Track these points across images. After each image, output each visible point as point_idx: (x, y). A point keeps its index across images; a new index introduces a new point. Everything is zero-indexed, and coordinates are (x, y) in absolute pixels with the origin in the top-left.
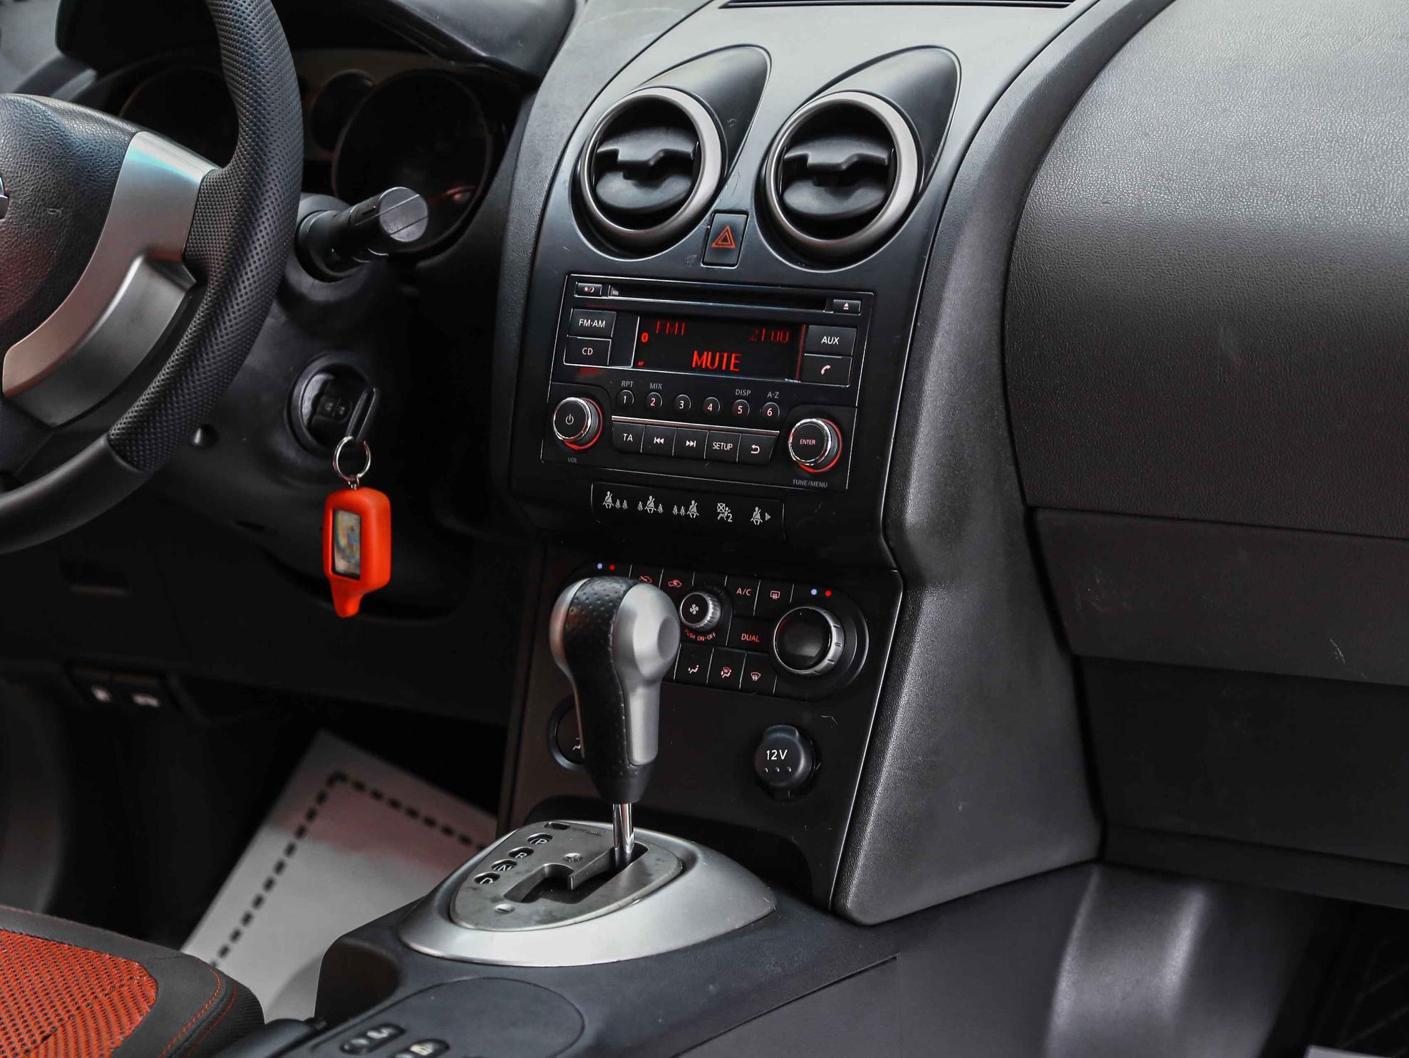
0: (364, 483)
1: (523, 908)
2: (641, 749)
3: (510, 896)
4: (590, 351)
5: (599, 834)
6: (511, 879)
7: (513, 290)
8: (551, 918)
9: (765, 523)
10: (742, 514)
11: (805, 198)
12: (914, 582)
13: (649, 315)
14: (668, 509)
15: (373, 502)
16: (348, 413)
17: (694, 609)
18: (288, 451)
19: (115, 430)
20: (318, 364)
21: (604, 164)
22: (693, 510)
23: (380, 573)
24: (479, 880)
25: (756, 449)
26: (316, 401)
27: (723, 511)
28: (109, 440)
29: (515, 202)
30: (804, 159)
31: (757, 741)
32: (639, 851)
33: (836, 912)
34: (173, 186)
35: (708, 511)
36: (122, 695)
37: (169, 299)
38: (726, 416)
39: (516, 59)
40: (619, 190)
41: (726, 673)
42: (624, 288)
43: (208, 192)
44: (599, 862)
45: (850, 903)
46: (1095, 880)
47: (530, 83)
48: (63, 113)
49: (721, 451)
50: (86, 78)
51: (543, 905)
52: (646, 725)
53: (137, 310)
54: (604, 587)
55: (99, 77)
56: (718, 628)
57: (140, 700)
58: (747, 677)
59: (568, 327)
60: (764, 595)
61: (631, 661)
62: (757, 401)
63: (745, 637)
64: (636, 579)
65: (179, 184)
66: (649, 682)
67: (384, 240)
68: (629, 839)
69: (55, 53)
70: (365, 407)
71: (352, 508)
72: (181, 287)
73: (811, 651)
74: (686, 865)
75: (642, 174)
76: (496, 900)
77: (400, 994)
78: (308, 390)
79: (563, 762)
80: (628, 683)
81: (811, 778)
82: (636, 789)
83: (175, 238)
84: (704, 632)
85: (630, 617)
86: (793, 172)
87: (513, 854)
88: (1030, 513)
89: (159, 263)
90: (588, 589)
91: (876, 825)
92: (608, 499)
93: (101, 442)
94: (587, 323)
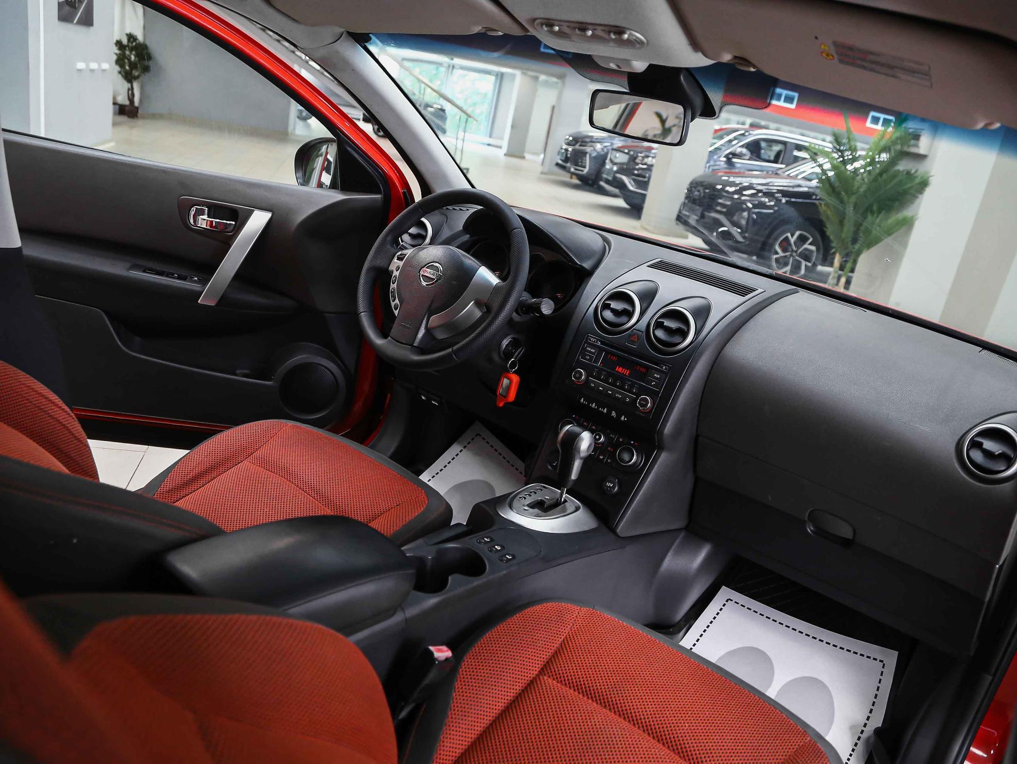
0: (515, 372)
1: (531, 510)
2: (574, 476)
3: (528, 505)
4: (588, 358)
5: (555, 493)
6: (529, 500)
7: (570, 334)
8: (538, 516)
9: (624, 420)
10: (619, 416)
11: (660, 334)
12: (661, 448)
13: (607, 353)
14: (598, 408)
15: (516, 378)
16: (516, 351)
17: (597, 437)
18: (496, 357)
19: (455, 348)
20: (509, 337)
21: (606, 306)
22: (605, 411)
23: (512, 397)
24: (520, 498)
25: (628, 400)
26: (506, 346)
27: (614, 414)
28: (452, 350)
29: (578, 307)
30: (664, 322)
31: (604, 480)
32: (565, 501)
33: (613, 531)
34: (487, 284)
35: (609, 412)
36: (429, 400)
37: (478, 314)
38: (622, 387)
39: (587, 265)
40: (608, 314)
41: (601, 457)
42: (602, 343)
43: (496, 288)
44: (552, 502)
45: (618, 530)
46: (683, 534)
47: (589, 273)
48: (464, 255)
49: (618, 397)
50: (466, 237)
51: (536, 511)
52: (578, 468)
53: (469, 313)
54: (577, 429)
55: (470, 237)
56: (602, 443)
57: (433, 402)
58: (607, 460)
59: (584, 349)
60: (618, 439)
61: (579, 452)
62: (632, 386)
63: (609, 449)
64: (586, 429)
65: (491, 284)
66: (581, 458)
67: (541, 312)
68: (564, 496)
69: (461, 228)
70: (519, 352)
71: (508, 378)
72: (481, 311)
73: (626, 457)
74: (577, 509)
75: (615, 312)
76: (524, 506)
77: (494, 528)
78: (505, 342)
79: (550, 467)
80: (576, 458)
81: (617, 493)
82: (570, 485)
83: (485, 298)
84: (599, 444)
85: (582, 439)
86: (659, 325)
87: (531, 492)
88: (697, 437)
89: (478, 304)
90: (572, 428)
91: (631, 512)
92: (582, 400)
93: (450, 350)
94: (590, 349)
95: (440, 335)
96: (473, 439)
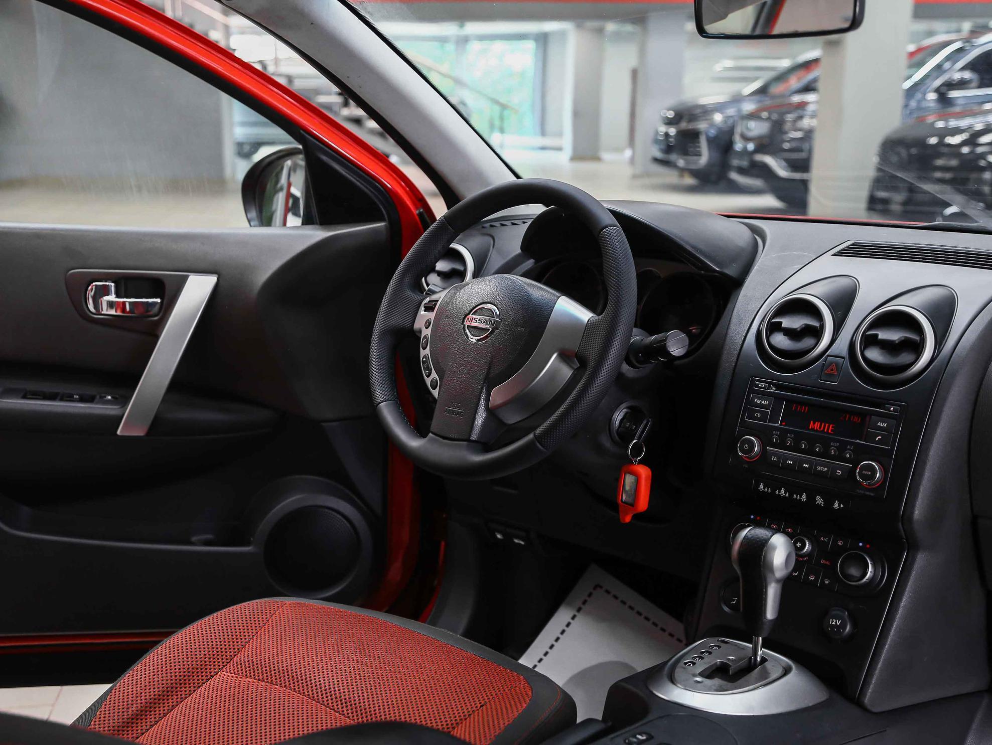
0: (640, 462)
1: (708, 682)
2: (770, 613)
3: (701, 674)
4: (759, 415)
5: (744, 648)
6: (701, 666)
7: (723, 379)
8: (721, 689)
9: (840, 508)
10: (829, 503)
11: (874, 354)
12: (913, 547)
13: (790, 401)
14: (791, 495)
15: (644, 472)
16: (636, 429)
17: (799, 545)
18: (607, 443)
19: (538, 431)
20: (624, 405)
21: (774, 327)
22: (804, 497)
23: (643, 504)
24: (686, 663)
25: (839, 472)
26: (621, 421)
27: (819, 500)
28: (535, 435)
29: (728, 341)
30: (877, 335)
31: (825, 614)
32: (764, 660)
33: (859, 704)
34: (574, 322)
35: (811, 498)
36: (508, 537)
37: (567, 372)
38: (825, 454)
39: (732, 271)
40: (780, 340)
41: (812, 578)
42: (778, 387)
43: (590, 327)
44: (743, 663)
45: (867, 700)
46: (985, 701)
47: (737, 283)
48: (529, 285)
49: (821, 471)
50: (530, 263)
51: (717, 682)
52: (774, 601)
53: (552, 374)
54: (761, 532)
55: (535, 263)
56: (809, 554)
57: (516, 541)
58: (823, 581)
59: (750, 402)
60: (835, 542)
61: (771, 569)
62: (842, 448)
63: (823, 561)
64: (777, 531)
65: (578, 321)
66: (778, 581)
67: (667, 354)
68: (760, 653)
69: (519, 251)
70: (643, 428)
71: (633, 473)
72: (571, 367)
73: (854, 572)
74: (787, 671)
75: (791, 333)
76: (695, 675)
77: (650, 717)
78: (618, 417)
79: (726, 609)
80: (768, 580)
81: (851, 636)
82: (766, 631)
83: (574, 346)
84: (803, 556)
85: (774, 548)
86: (870, 341)
87: (702, 653)
88: (974, 519)
89: (565, 356)
90: (753, 532)
91: (883, 664)
92: (761, 487)
93: (531, 436)
94: (759, 401)
95: (512, 418)
96: (590, 595)
